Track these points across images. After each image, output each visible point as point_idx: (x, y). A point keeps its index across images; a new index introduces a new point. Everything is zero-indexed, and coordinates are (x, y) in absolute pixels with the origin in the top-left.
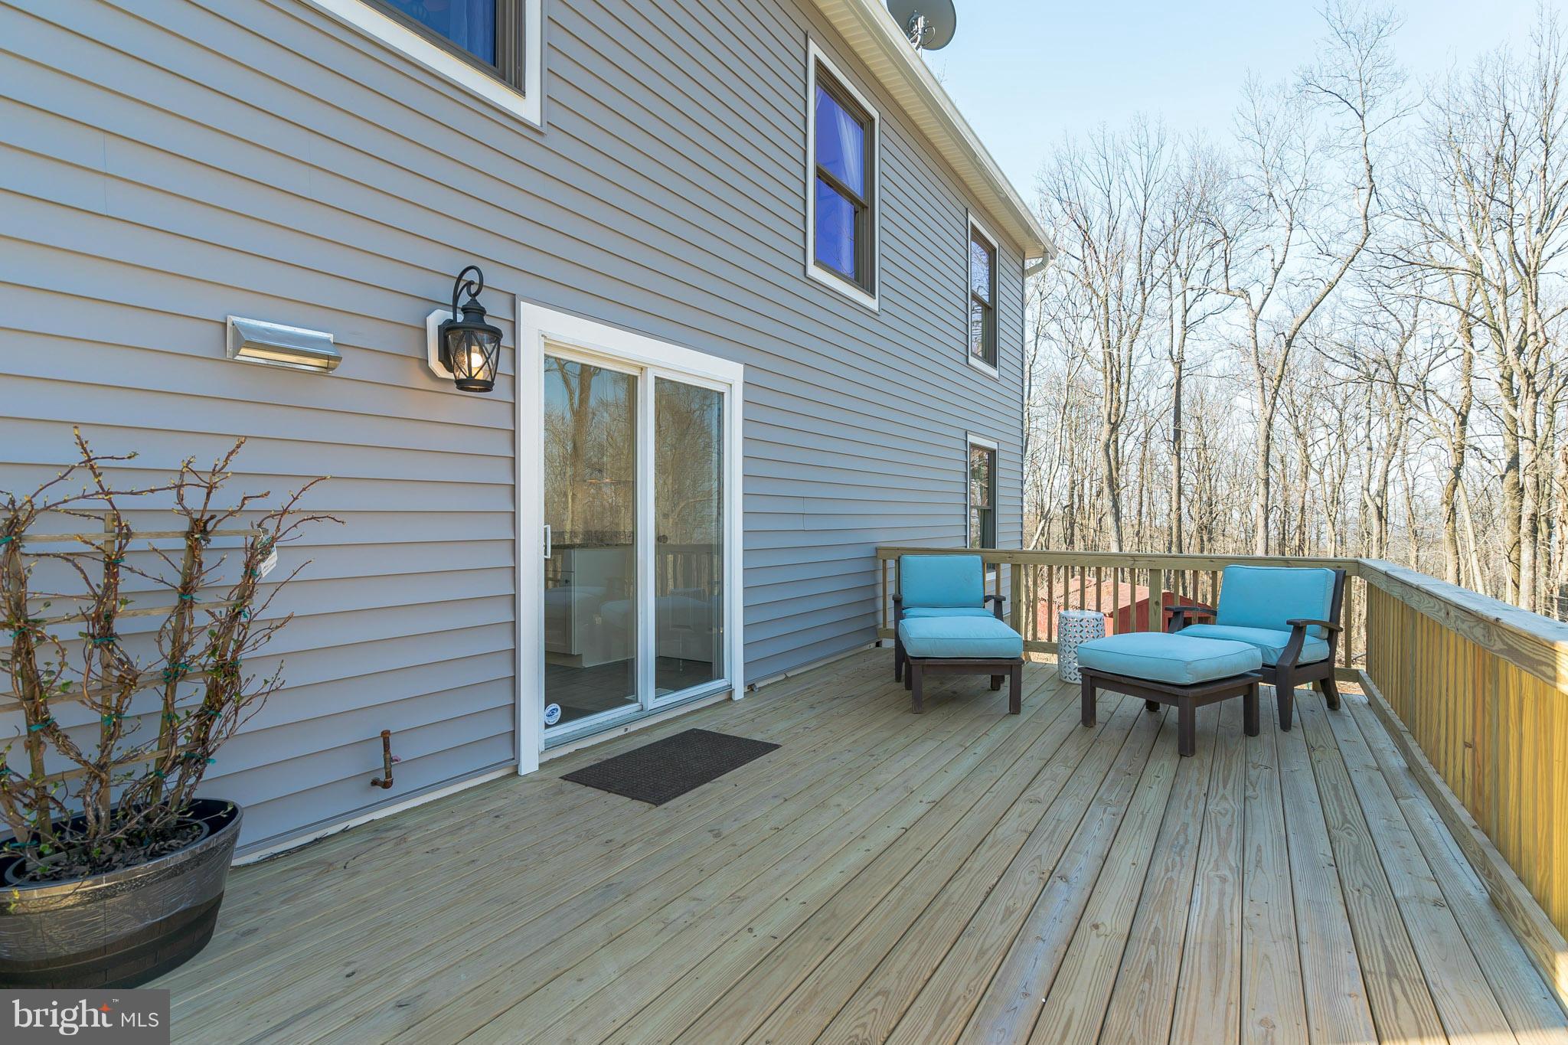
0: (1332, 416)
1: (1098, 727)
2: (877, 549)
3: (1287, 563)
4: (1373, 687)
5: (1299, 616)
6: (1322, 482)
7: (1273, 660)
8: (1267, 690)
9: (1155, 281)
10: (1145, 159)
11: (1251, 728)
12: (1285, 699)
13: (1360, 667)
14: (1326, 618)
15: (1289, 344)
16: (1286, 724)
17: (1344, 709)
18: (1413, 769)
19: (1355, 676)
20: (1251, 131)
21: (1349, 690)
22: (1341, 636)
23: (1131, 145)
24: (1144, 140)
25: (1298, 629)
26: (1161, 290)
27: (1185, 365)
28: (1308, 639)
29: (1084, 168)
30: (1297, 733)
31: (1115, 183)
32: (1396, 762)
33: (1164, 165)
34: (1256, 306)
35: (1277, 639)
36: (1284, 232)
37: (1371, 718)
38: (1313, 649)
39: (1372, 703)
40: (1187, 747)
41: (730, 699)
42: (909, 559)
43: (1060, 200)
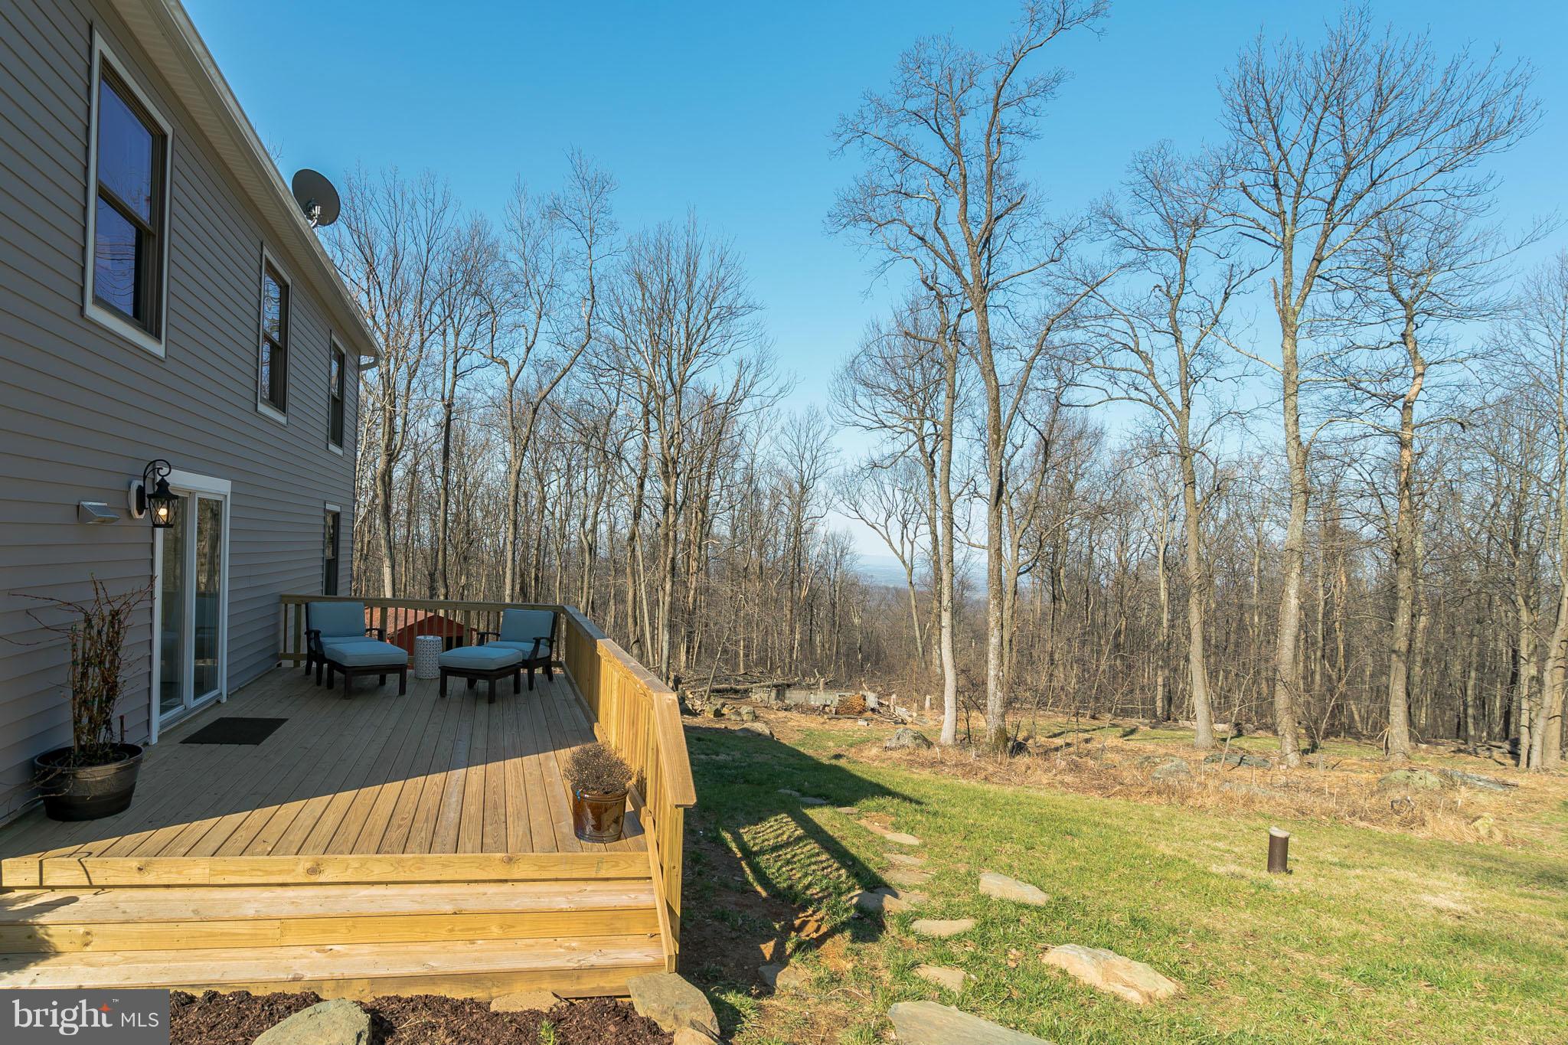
0: (561, 464)
1: (448, 697)
2: (281, 596)
3: (533, 607)
4: (568, 670)
5: (538, 636)
6: (554, 518)
7: (527, 658)
8: (524, 671)
9: (433, 328)
10: (430, 215)
11: (517, 691)
12: (531, 675)
13: (562, 659)
14: (549, 636)
15: (535, 411)
16: (531, 688)
17: (555, 680)
18: (577, 700)
19: (559, 664)
20: (517, 225)
21: (557, 671)
22: (555, 645)
23: (419, 196)
24: (431, 196)
25: (537, 641)
26: (436, 337)
27: (453, 409)
28: (541, 646)
29: (374, 203)
30: (535, 691)
31: (401, 227)
32: (572, 697)
33: (445, 225)
34: (513, 375)
35: (529, 647)
36: (533, 317)
37: (565, 683)
38: (543, 651)
39: (567, 677)
40: (492, 698)
41: (218, 702)
42: (315, 604)
43: (349, 227)
